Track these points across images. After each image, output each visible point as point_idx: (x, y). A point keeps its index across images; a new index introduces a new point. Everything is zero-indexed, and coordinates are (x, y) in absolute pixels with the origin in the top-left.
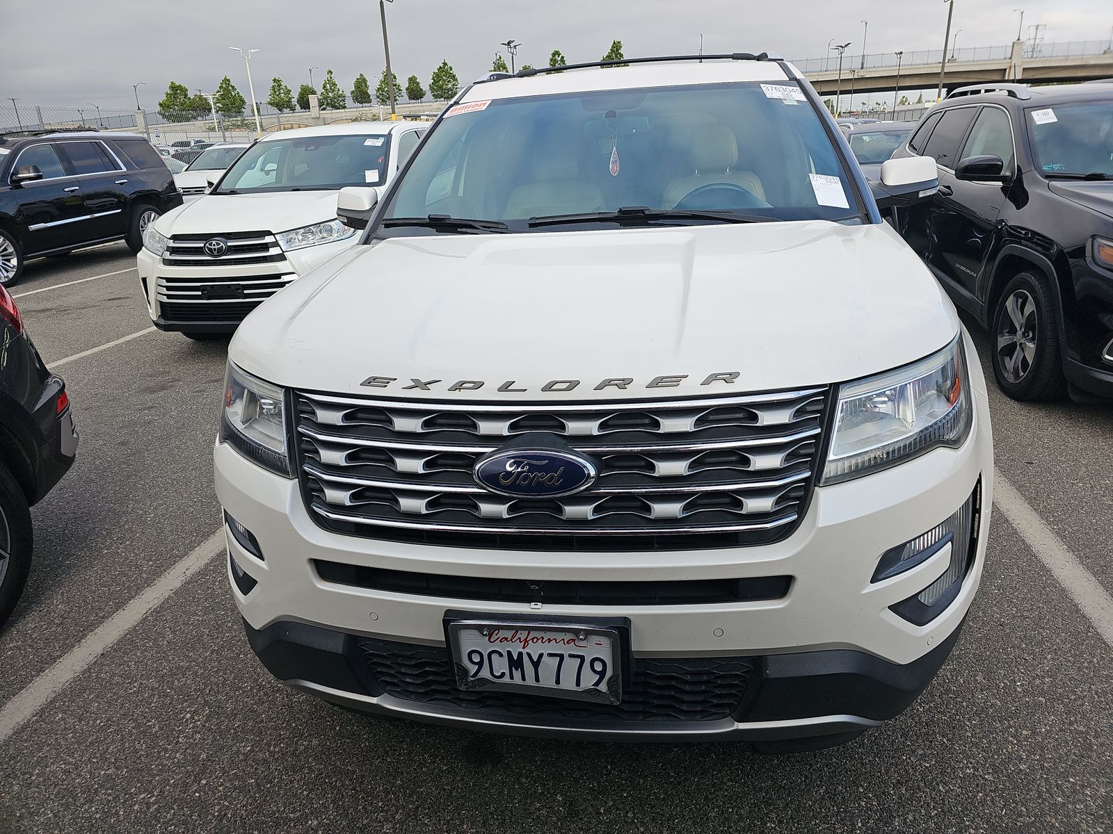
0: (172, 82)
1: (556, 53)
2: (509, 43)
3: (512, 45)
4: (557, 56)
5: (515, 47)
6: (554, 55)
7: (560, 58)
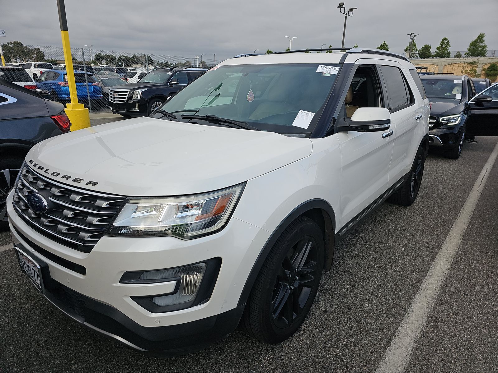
0: (268, 50)
1: (445, 39)
2: (411, 34)
3: (413, 35)
4: (445, 40)
5: (415, 36)
6: (444, 40)
7: (446, 41)
